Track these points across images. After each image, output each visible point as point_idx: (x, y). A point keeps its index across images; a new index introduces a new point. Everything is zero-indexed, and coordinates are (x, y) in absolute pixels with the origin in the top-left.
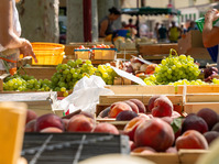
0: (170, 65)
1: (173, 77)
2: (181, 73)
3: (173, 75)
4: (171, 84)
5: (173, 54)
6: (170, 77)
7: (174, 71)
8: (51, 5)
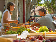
0: (42, 28)
2: (44, 30)
8: (16, 15)
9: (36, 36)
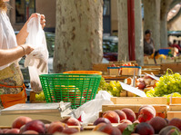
0: (167, 80)
1: (169, 90)
2: (175, 87)
3: (168, 89)
4: (165, 96)
5: (170, 72)
6: (166, 91)
7: (169, 86)
8: (96, 31)
9: (133, 108)
